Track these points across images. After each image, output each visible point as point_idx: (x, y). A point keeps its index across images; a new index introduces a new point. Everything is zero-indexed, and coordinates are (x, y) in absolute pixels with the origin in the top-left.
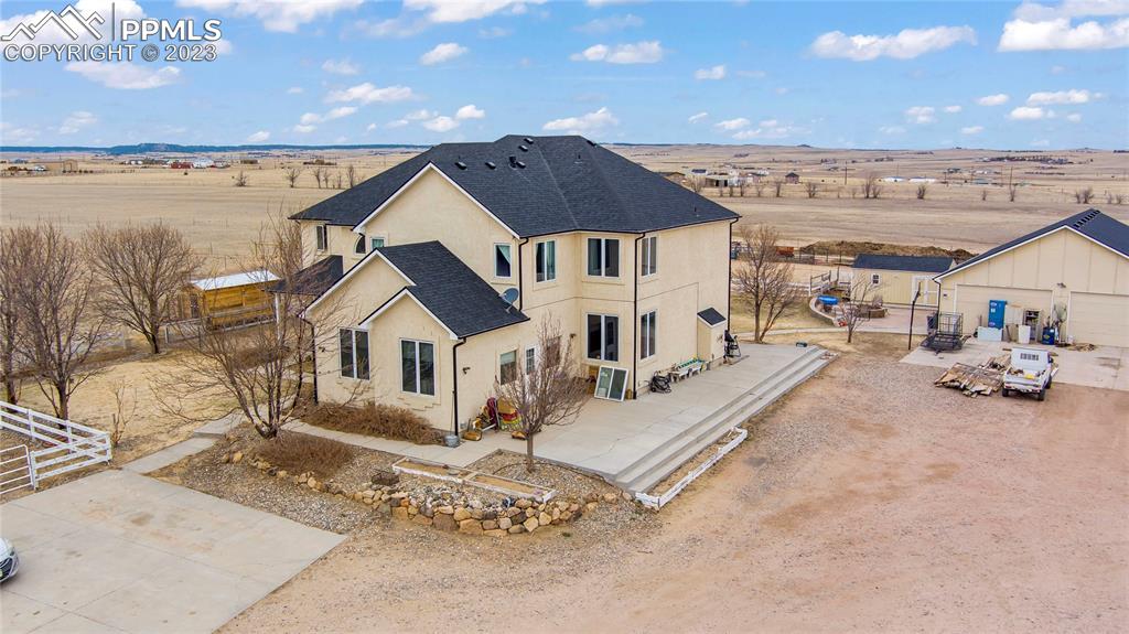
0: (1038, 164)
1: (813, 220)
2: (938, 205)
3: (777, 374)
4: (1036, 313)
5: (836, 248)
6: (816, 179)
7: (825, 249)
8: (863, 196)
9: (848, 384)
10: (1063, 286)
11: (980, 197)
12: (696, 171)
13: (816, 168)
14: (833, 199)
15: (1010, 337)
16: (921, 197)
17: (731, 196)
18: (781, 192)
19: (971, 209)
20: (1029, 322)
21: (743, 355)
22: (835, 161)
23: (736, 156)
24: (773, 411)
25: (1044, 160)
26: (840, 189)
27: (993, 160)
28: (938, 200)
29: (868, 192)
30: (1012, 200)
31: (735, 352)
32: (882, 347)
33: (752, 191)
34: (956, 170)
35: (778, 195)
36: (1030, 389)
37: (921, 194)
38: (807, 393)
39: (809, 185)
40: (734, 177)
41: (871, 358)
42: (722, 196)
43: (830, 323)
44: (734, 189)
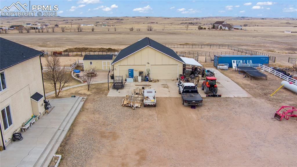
0: (117, 20)
1: (65, 40)
2: (98, 33)
3: (68, 115)
4: (142, 72)
5: (74, 50)
6: (64, 26)
7: (71, 50)
8: (78, 31)
9: (94, 112)
10: (148, 63)
11: (107, 30)
12: (27, 24)
13: (62, 22)
14: (69, 32)
15: (136, 80)
16: (93, 31)
17: (39, 32)
18: (54, 30)
19: (106, 34)
20: (140, 75)
21: (52, 106)
22: (67, 20)
23: (39, 19)
24: (70, 136)
25: (118, 19)
26: (71, 29)
27: (106, 19)
28: (97, 32)
29: (79, 30)
30: (115, 31)
31: (49, 106)
32: (100, 90)
33: (45, 30)
34: (98, 22)
35: (53, 32)
36: (152, 104)
37: (93, 30)
38: (80, 120)
39: (62, 28)
40: (39, 26)
41: (98, 96)
42: (36, 33)
43: (80, 82)
44: (40, 30)
